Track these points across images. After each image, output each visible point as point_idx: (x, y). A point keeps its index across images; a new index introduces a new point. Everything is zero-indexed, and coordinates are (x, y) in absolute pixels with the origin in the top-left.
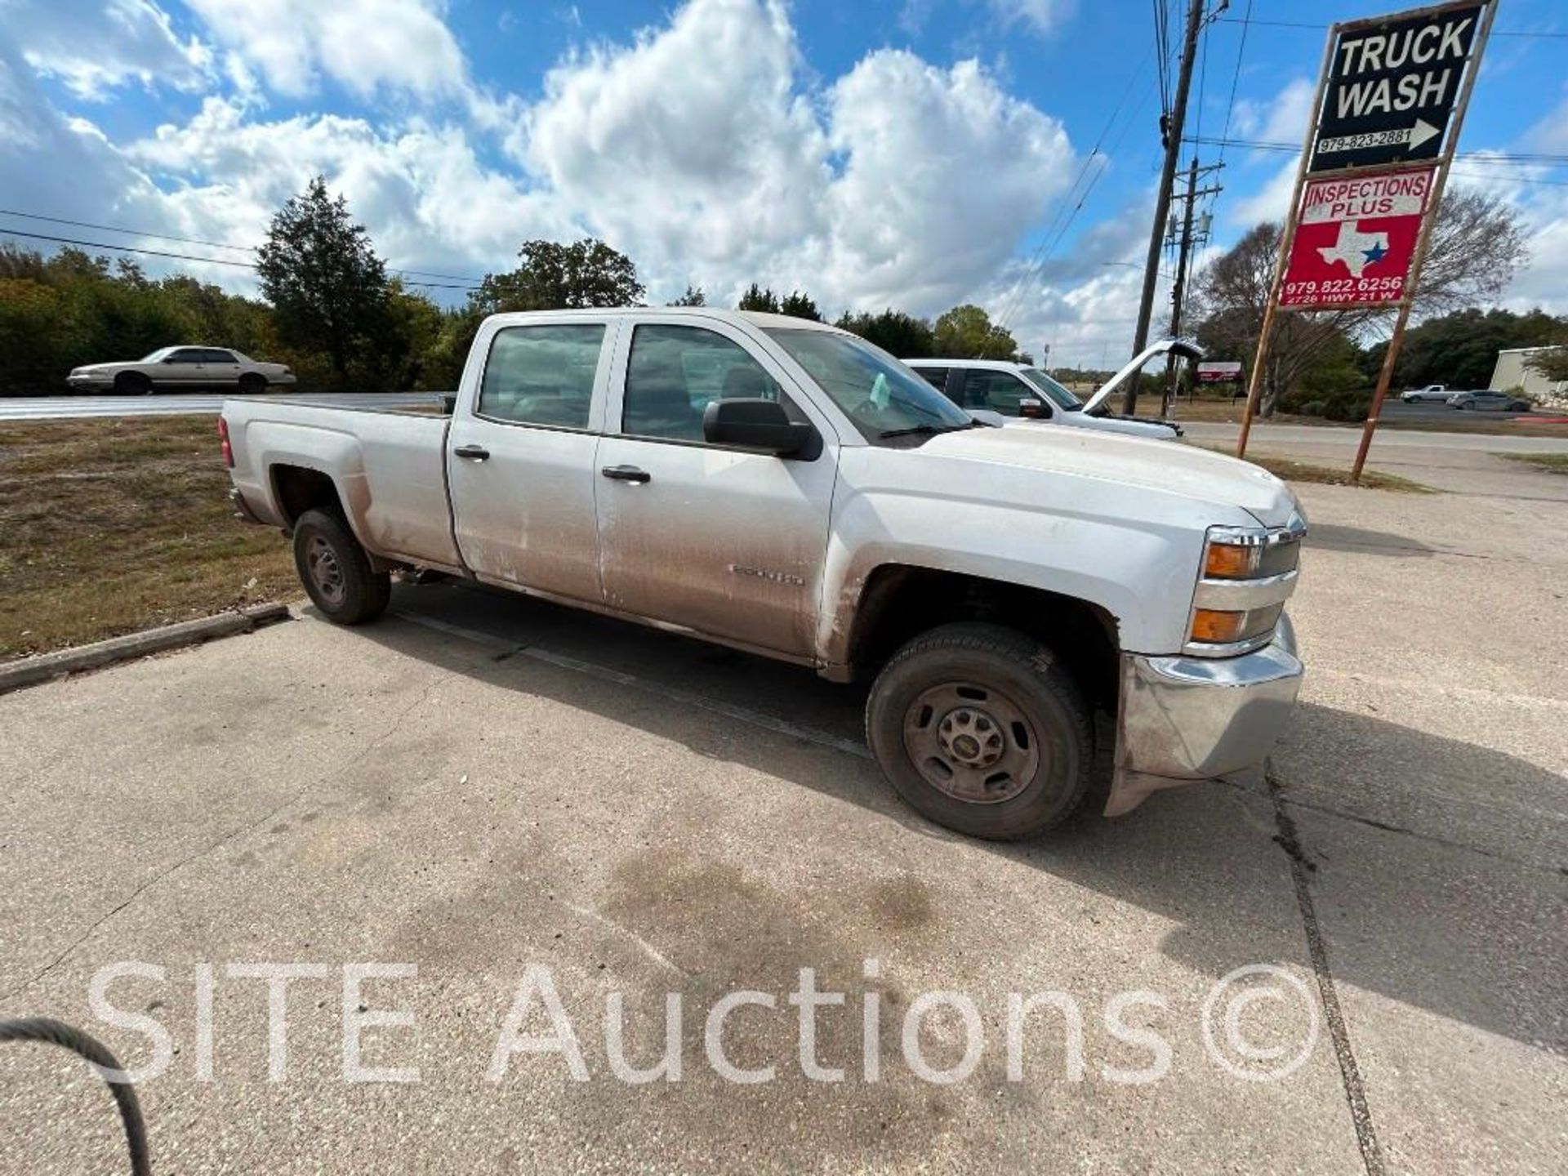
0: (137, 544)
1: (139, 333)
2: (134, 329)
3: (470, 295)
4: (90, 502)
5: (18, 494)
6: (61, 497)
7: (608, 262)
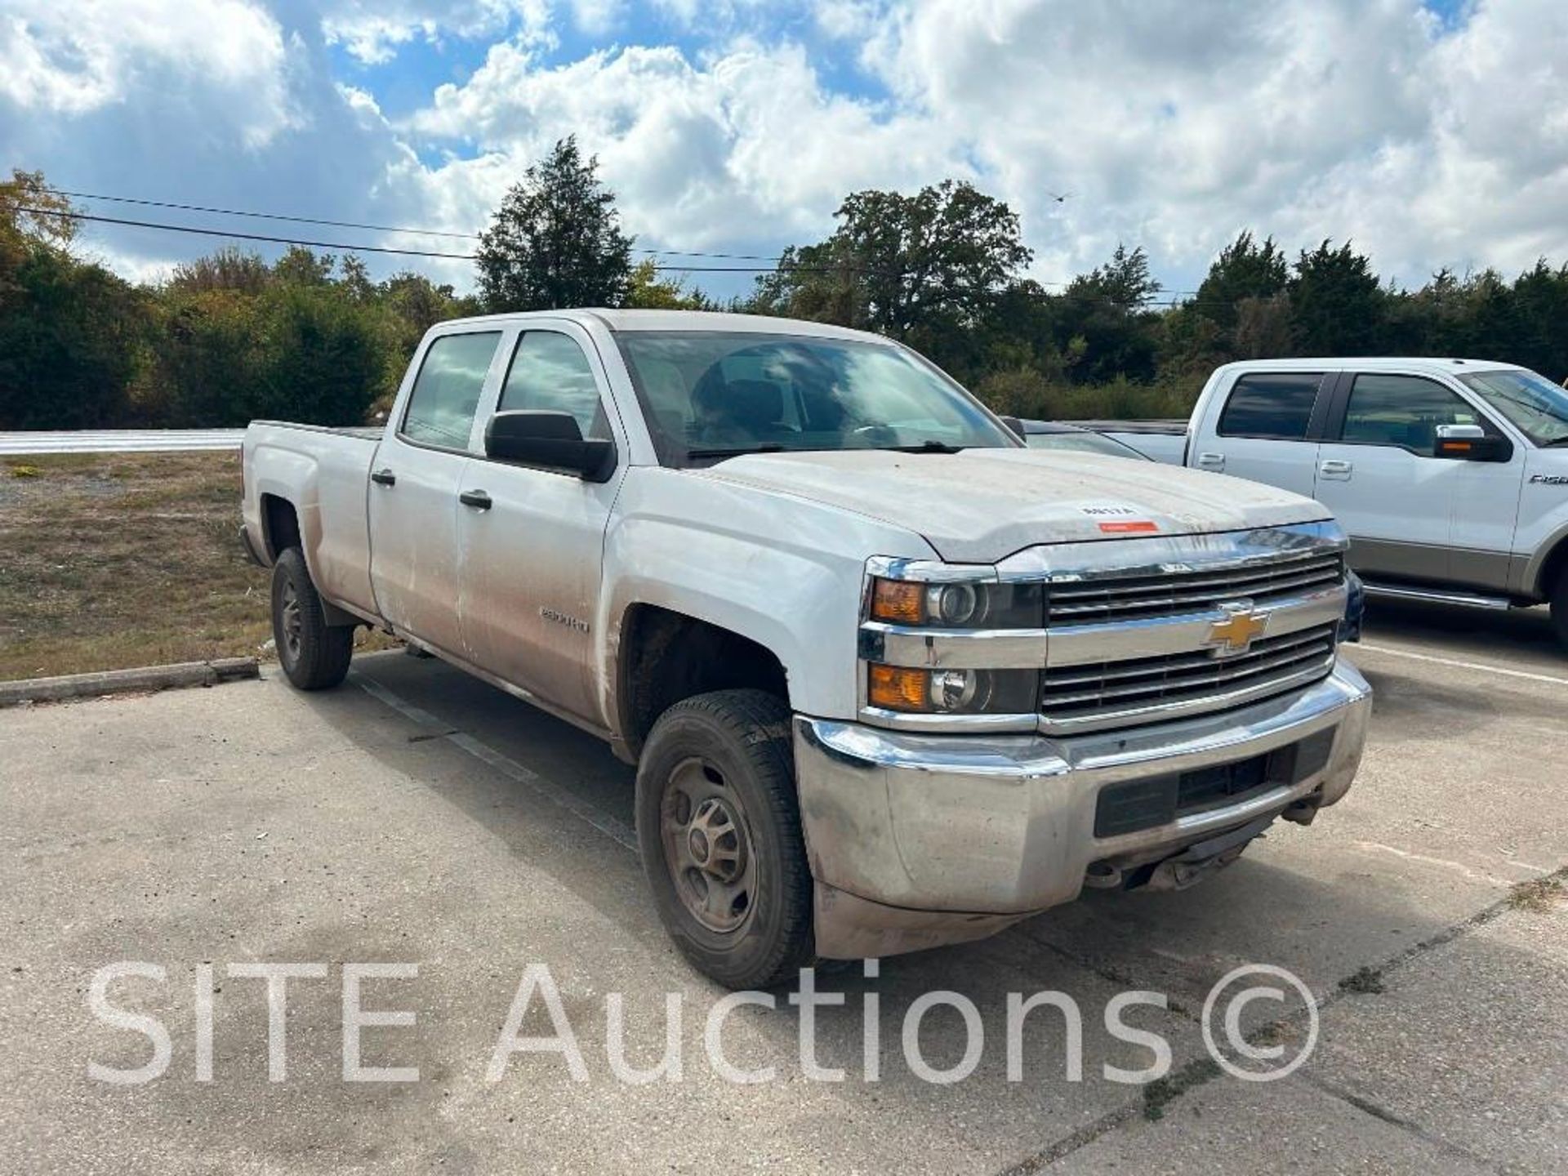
0: (198, 597)
1: (331, 349)
2: (326, 346)
3: (759, 279)
4: (174, 545)
5: (113, 532)
6: (149, 538)
7: (976, 215)
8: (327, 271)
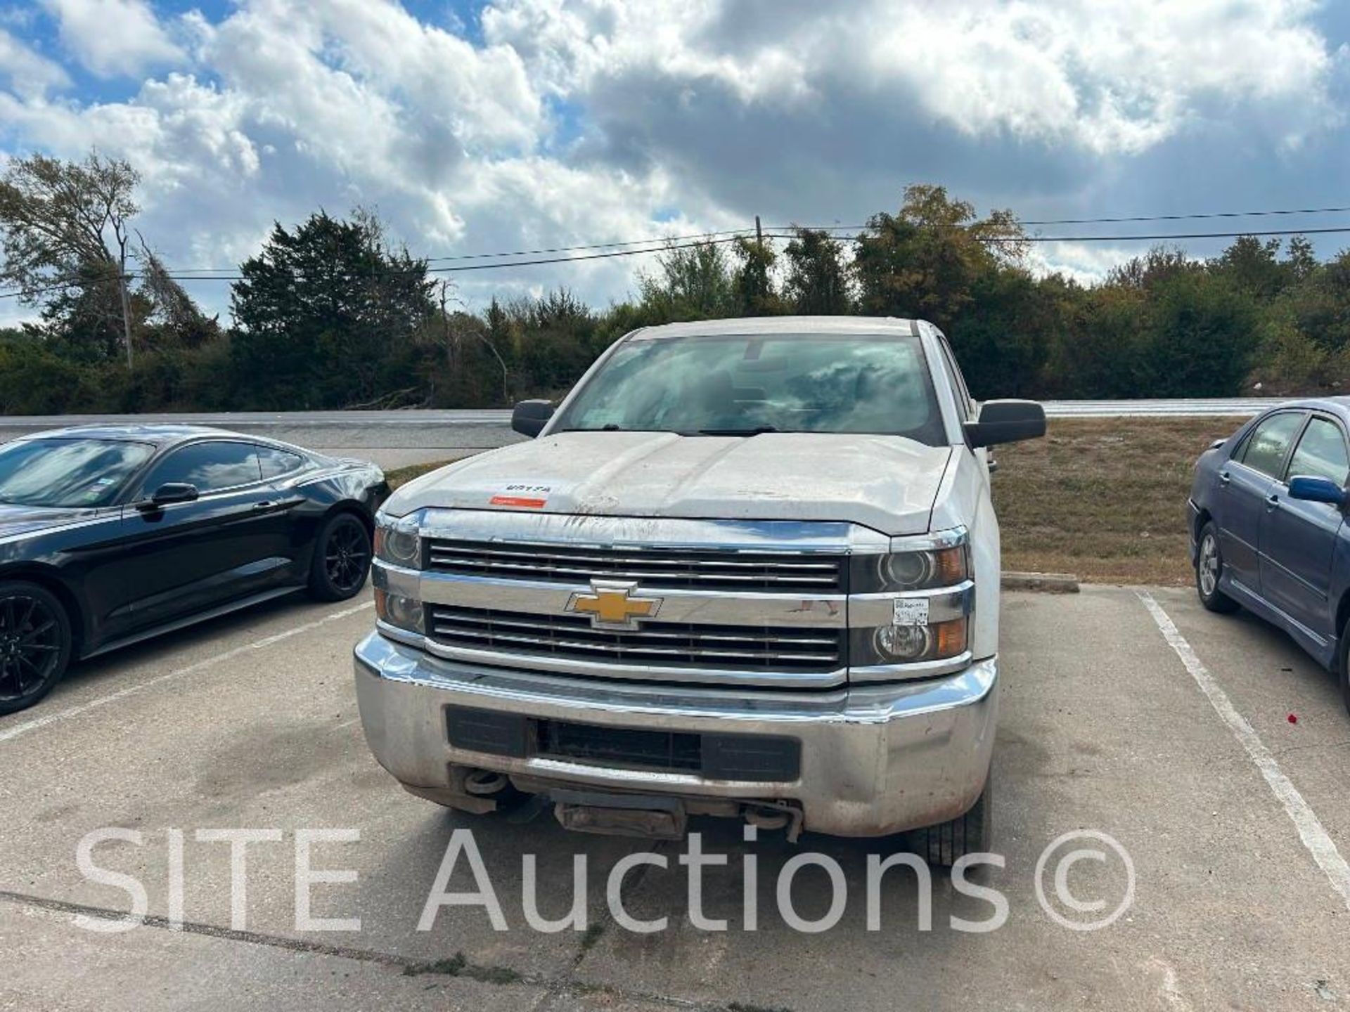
8: (1272, 254)
